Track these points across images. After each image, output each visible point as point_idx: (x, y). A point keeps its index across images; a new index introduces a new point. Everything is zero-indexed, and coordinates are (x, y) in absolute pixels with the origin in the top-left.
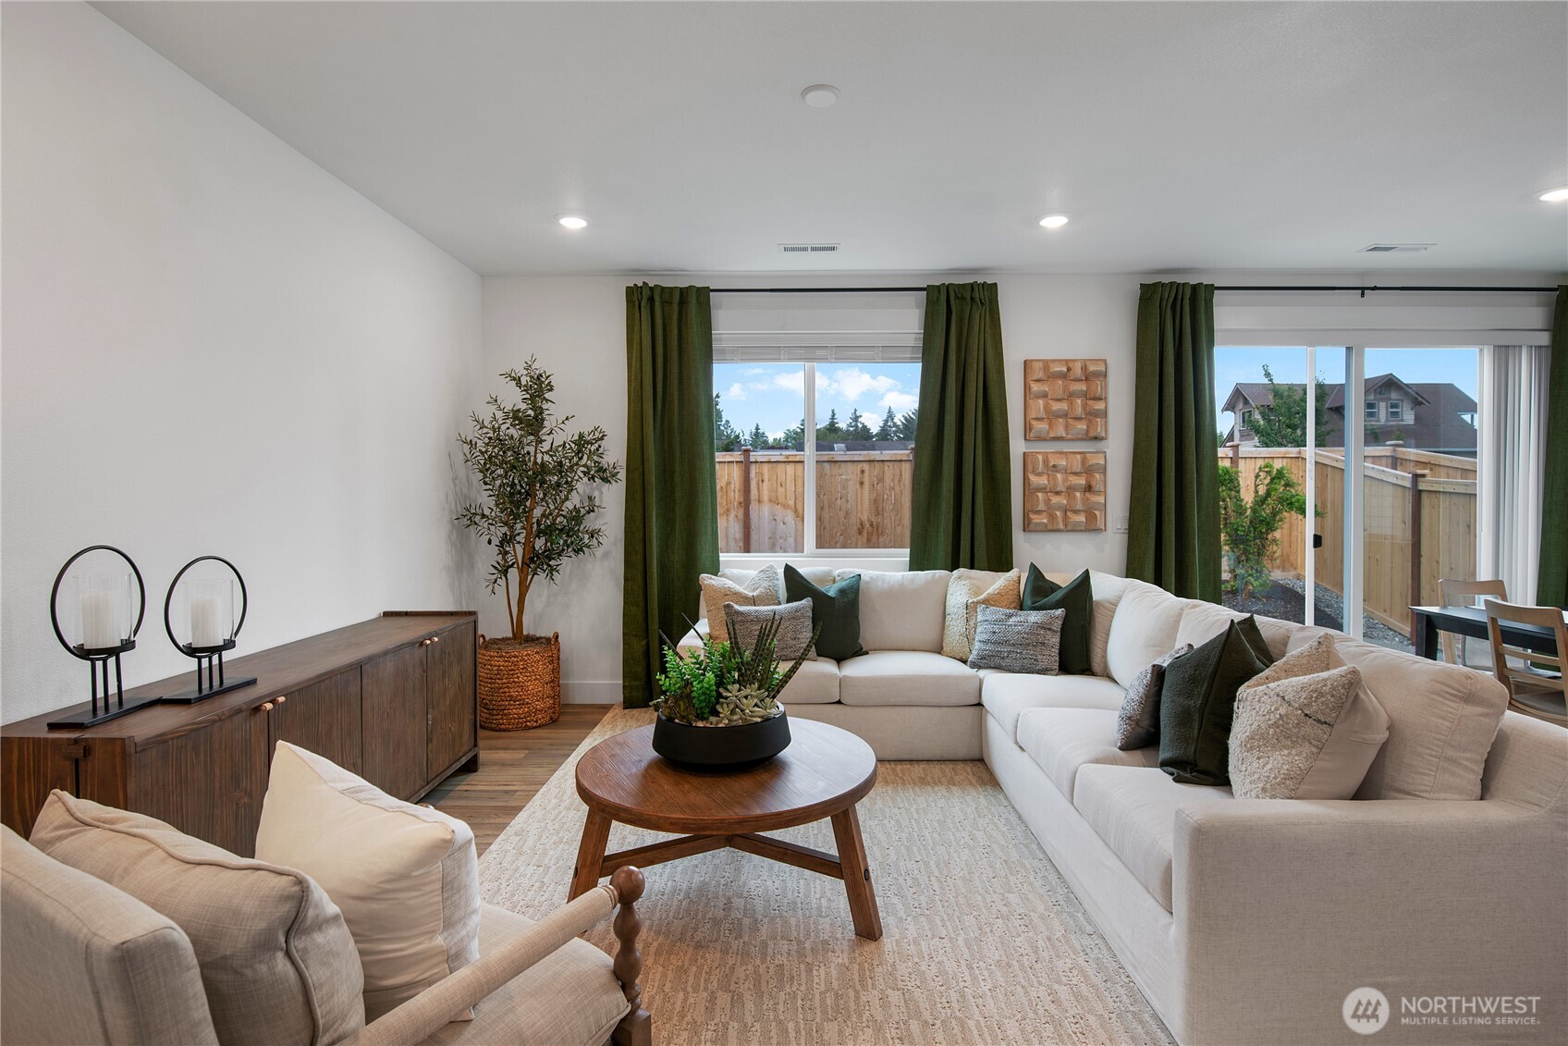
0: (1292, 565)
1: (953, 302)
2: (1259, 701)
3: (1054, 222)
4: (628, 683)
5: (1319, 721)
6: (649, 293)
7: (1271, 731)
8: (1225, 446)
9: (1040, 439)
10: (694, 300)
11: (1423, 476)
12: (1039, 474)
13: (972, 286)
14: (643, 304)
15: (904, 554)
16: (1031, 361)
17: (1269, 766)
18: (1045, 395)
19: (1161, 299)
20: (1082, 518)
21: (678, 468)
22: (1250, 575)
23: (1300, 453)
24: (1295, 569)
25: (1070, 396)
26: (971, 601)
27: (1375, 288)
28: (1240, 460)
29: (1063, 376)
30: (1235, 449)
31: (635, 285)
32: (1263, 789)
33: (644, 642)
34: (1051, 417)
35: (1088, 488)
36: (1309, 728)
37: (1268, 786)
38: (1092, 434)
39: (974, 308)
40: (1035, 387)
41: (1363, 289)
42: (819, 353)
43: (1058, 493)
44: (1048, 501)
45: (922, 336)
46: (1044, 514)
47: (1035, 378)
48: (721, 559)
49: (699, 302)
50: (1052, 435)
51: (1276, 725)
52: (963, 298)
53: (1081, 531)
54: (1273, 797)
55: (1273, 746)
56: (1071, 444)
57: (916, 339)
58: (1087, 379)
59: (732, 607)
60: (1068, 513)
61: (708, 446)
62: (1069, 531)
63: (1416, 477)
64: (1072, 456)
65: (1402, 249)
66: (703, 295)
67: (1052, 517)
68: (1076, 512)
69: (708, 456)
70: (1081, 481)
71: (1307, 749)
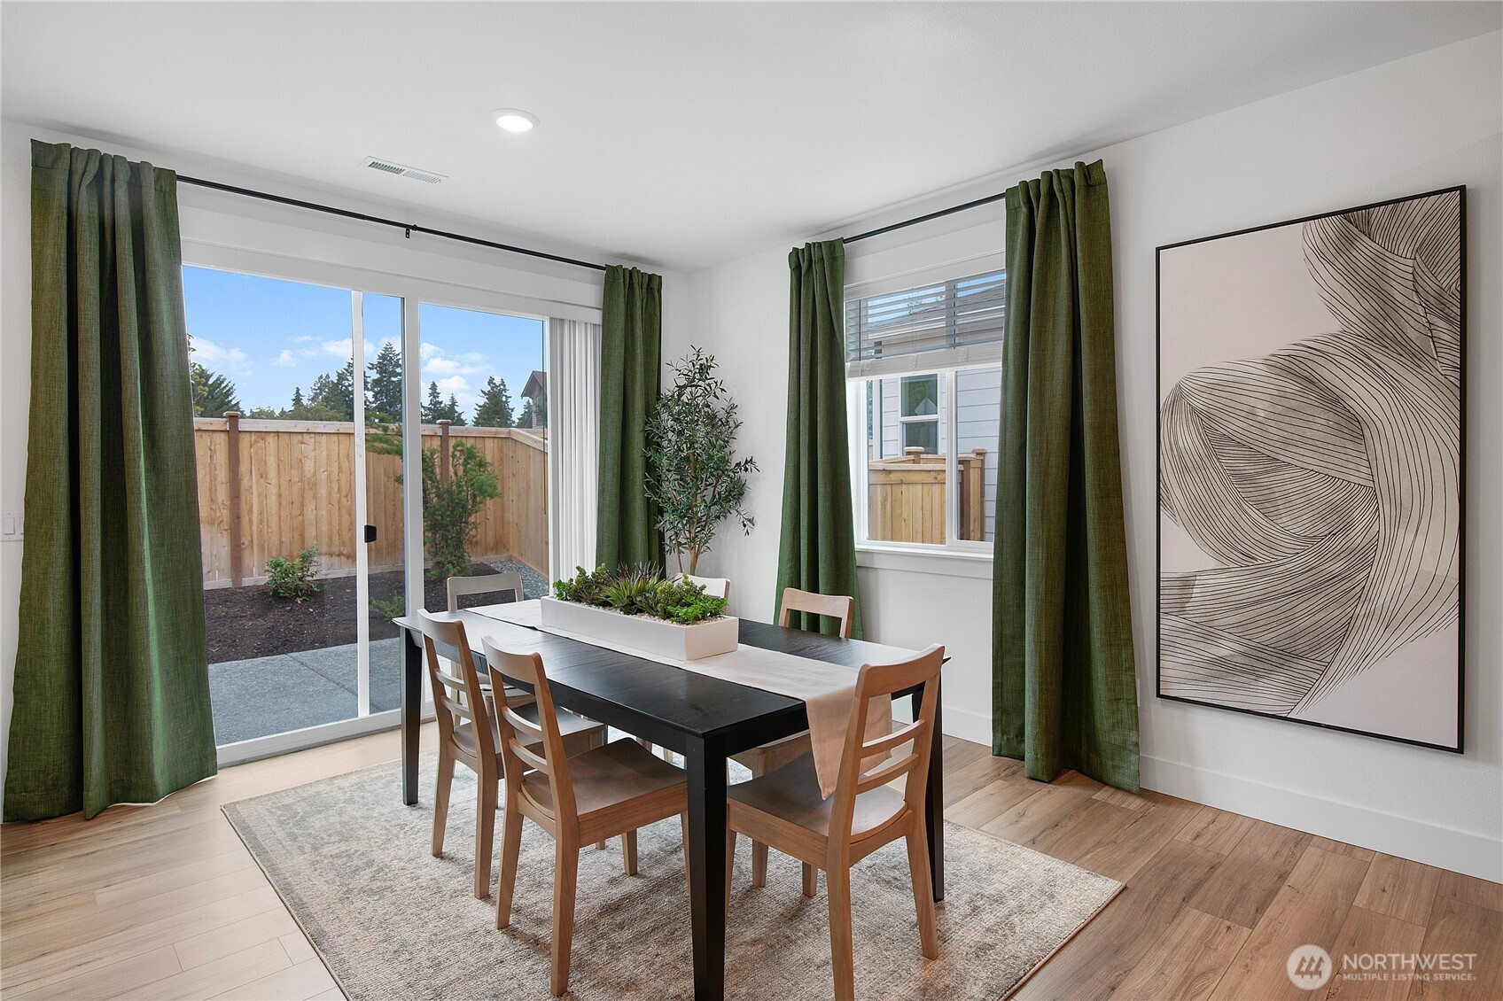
0: (505, 547)
8: (435, 423)
22: (449, 563)
23: (509, 433)
24: (508, 550)
28: (450, 439)
30: (444, 427)
41: (408, 227)
65: (413, 176)
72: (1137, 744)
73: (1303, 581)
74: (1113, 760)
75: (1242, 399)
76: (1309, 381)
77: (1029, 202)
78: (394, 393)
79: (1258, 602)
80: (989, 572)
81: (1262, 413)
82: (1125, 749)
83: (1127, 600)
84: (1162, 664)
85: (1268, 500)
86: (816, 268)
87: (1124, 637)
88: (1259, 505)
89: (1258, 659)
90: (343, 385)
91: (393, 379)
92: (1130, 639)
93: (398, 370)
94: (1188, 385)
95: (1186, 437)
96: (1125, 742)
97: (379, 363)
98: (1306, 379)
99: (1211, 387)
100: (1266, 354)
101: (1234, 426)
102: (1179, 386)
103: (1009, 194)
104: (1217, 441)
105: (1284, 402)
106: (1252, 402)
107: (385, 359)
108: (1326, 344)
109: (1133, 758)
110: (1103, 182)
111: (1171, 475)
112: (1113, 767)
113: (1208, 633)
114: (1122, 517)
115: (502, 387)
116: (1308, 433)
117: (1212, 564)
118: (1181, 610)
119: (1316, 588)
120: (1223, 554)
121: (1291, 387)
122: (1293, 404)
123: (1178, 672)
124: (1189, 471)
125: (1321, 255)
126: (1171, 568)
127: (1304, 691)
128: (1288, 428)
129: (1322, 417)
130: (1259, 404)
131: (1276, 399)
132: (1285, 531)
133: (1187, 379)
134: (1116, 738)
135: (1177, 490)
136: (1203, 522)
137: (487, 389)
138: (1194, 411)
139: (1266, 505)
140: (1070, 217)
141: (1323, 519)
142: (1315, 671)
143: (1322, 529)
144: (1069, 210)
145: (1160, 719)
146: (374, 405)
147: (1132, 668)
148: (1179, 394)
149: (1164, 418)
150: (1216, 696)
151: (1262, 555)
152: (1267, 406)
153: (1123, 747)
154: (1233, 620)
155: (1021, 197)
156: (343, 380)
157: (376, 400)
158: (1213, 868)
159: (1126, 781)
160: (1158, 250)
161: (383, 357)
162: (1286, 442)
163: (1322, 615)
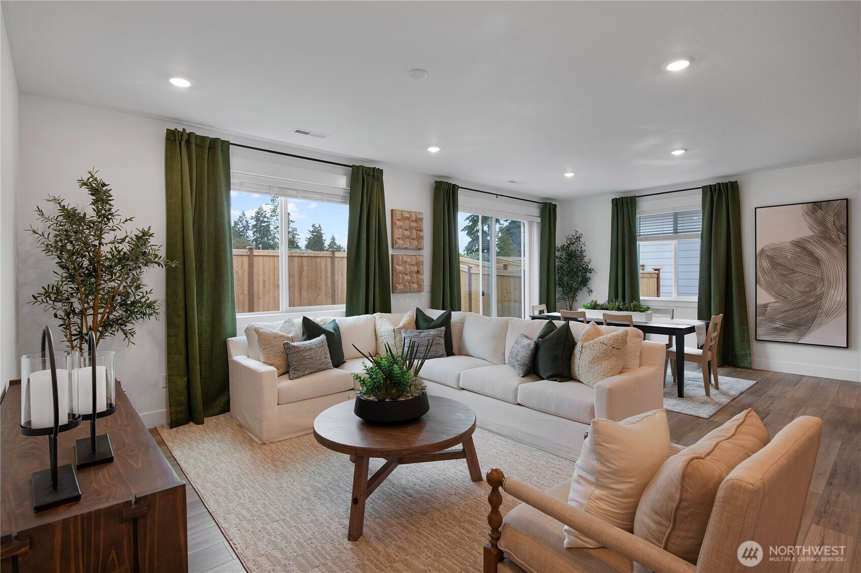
1: (365, 176)
2: (593, 346)
3: (434, 150)
4: (174, 410)
5: (617, 349)
6: (187, 136)
7: (602, 355)
9: (399, 248)
10: (220, 149)
11: (472, 267)
12: (399, 265)
13: (374, 169)
14: (183, 143)
15: (343, 308)
16: (395, 210)
17: (603, 367)
18: (401, 228)
19: (443, 189)
20: (415, 286)
21: (206, 259)
25: (410, 229)
26: (395, 328)
27: (502, 196)
29: (408, 219)
31: (176, 129)
32: (603, 375)
33: (185, 379)
34: (404, 238)
35: (418, 272)
36: (615, 352)
37: (605, 373)
38: (419, 247)
39: (374, 180)
40: (398, 223)
41: (497, 195)
42: (290, 192)
43: (406, 274)
44: (403, 278)
45: (349, 191)
46: (401, 285)
47: (397, 219)
48: (237, 317)
49: (222, 150)
50: (404, 246)
51: (603, 353)
52: (369, 175)
53: (415, 292)
54: (608, 377)
55: (602, 360)
56: (410, 251)
57: (344, 192)
58: (416, 221)
59: (289, 344)
60: (410, 284)
61: (229, 244)
62: (411, 292)
63: (470, 268)
64: (412, 257)
66: (226, 145)
67: (404, 285)
68: (413, 283)
69: (229, 251)
70: (415, 269)
71: (614, 359)
72: (750, 354)
73: (802, 304)
74: (741, 359)
75: (783, 253)
76: (804, 249)
77: (711, 191)
78: (263, 232)
79: (788, 311)
80: (696, 305)
81: (790, 257)
82: (746, 356)
83: (746, 311)
84: (757, 330)
85: (791, 282)
86: (625, 205)
87: (745, 322)
88: (788, 283)
89: (789, 327)
90: (237, 228)
91: (263, 224)
92: (747, 323)
93: (266, 220)
94: (765, 248)
95: (765, 264)
96: (746, 353)
97: (256, 216)
98: (803, 248)
99: (773, 249)
100: (791, 240)
101: (781, 261)
102: (763, 249)
103: (704, 188)
104: (775, 264)
105: (796, 254)
106: (786, 254)
107: (259, 214)
108: (809, 238)
109: (749, 358)
110: (737, 187)
111: (760, 274)
112: (742, 362)
113: (773, 320)
114: (744, 287)
115: (319, 228)
116: (803, 263)
117: (773, 300)
118: (764, 314)
119: (805, 306)
120: (777, 297)
121: (798, 250)
122: (799, 255)
123: (762, 333)
124: (766, 273)
125: (807, 214)
126: (760, 302)
127: (802, 335)
128: (797, 261)
129: (808, 258)
130: (789, 254)
131: (794, 253)
132: (797, 290)
133: (765, 247)
134: (743, 353)
135: (762, 279)
136: (770, 288)
137: (312, 229)
138: (768, 256)
139: (791, 284)
140: (727, 197)
141: (808, 287)
142: (806, 329)
143: (808, 290)
144: (726, 195)
145: (756, 347)
146: (253, 238)
147: (748, 331)
148: (763, 251)
149: (758, 258)
150: (776, 338)
151: (789, 297)
152: (791, 255)
153: (745, 355)
154: (781, 316)
155: (709, 189)
156: (237, 225)
157: (254, 235)
158: (780, 380)
159: (746, 365)
160: (756, 208)
161: (258, 213)
162: (797, 265)
163: (808, 313)
